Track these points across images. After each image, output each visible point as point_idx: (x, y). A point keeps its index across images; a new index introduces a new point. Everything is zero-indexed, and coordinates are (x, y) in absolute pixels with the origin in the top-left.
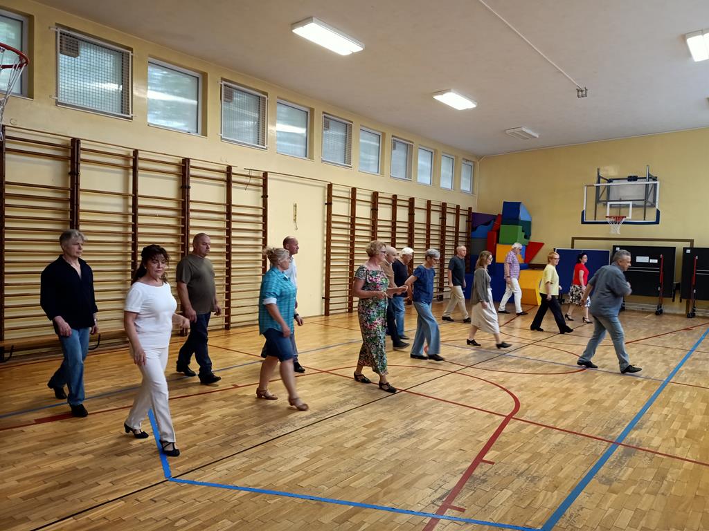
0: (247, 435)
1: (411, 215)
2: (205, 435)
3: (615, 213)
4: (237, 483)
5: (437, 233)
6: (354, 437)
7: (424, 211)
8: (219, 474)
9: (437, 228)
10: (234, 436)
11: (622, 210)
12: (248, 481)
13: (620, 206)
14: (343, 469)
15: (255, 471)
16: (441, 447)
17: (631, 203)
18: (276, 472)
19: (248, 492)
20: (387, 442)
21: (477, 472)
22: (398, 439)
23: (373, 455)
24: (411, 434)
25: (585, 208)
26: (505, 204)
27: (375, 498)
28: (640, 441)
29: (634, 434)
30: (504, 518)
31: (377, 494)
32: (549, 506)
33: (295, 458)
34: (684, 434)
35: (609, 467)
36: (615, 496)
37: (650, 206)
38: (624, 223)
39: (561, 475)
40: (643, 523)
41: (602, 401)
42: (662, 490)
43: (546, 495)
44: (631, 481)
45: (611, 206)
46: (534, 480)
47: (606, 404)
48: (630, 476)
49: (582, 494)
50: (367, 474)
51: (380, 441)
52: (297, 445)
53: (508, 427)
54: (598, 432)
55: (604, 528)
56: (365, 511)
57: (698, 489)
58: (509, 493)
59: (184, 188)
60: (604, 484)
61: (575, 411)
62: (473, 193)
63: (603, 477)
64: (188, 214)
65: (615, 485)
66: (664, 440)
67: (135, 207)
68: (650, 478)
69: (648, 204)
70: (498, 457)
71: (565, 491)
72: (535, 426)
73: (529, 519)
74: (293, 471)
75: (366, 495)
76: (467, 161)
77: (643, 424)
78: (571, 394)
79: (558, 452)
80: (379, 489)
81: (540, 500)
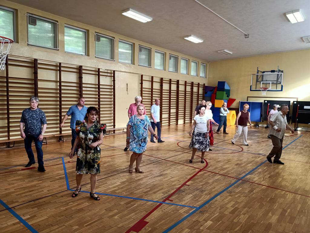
1: (178, 87)
3: (264, 86)
5: (189, 95)
6: (140, 176)
7: (184, 86)
8: (87, 188)
9: (189, 93)
11: (267, 85)
13: (266, 83)
14: (132, 187)
15: (100, 187)
16: (171, 180)
17: (271, 82)
18: (108, 188)
20: (152, 178)
21: (182, 189)
22: (156, 177)
23: (145, 182)
24: (161, 175)
25: (251, 84)
26: (219, 82)
27: (142, 196)
28: (250, 179)
29: (248, 176)
30: (186, 204)
31: (143, 195)
32: (204, 200)
33: (116, 183)
34: (268, 177)
35: (233, 188)
36: (230, 197)
37: (279, 83)
38: (268, 91)
39: (213, 190)
40: (236, 206)
41: (242, 164)
42: (249, 196)
43: (205, 196)
44: (239, 192)
45: (263, 83)
46: (202, 191)
47: (243, 165)
48: (240, 191)
49: (219, 196)
50: (141, 188)
51: (149, 178)
52: (117, 179)
53: (200, 173)
54: (234, 175)
55: (222, 207)
56: (137, 200)
57: (263, 195)
58: (191, 195)
59: (80, 78)
60: (228, 193)
61: (229, 167)
62: (206, 77)
63: (229, 191)
64: (82, 89)
65: (233, 193)
66: (259, 178)
67: (60, 86)
68: (247, 191)
69: (278, 82)
70: (192, 184)
71: (212, 195)
72: (211, 173)
73: (195, 204)
74: (114, 187)
75: (138, 196)
76: (203, 63)
77: (254, 173)
78: (230, 161)
79: (216, 182)
80: (144, 193)
81: (202, 198)
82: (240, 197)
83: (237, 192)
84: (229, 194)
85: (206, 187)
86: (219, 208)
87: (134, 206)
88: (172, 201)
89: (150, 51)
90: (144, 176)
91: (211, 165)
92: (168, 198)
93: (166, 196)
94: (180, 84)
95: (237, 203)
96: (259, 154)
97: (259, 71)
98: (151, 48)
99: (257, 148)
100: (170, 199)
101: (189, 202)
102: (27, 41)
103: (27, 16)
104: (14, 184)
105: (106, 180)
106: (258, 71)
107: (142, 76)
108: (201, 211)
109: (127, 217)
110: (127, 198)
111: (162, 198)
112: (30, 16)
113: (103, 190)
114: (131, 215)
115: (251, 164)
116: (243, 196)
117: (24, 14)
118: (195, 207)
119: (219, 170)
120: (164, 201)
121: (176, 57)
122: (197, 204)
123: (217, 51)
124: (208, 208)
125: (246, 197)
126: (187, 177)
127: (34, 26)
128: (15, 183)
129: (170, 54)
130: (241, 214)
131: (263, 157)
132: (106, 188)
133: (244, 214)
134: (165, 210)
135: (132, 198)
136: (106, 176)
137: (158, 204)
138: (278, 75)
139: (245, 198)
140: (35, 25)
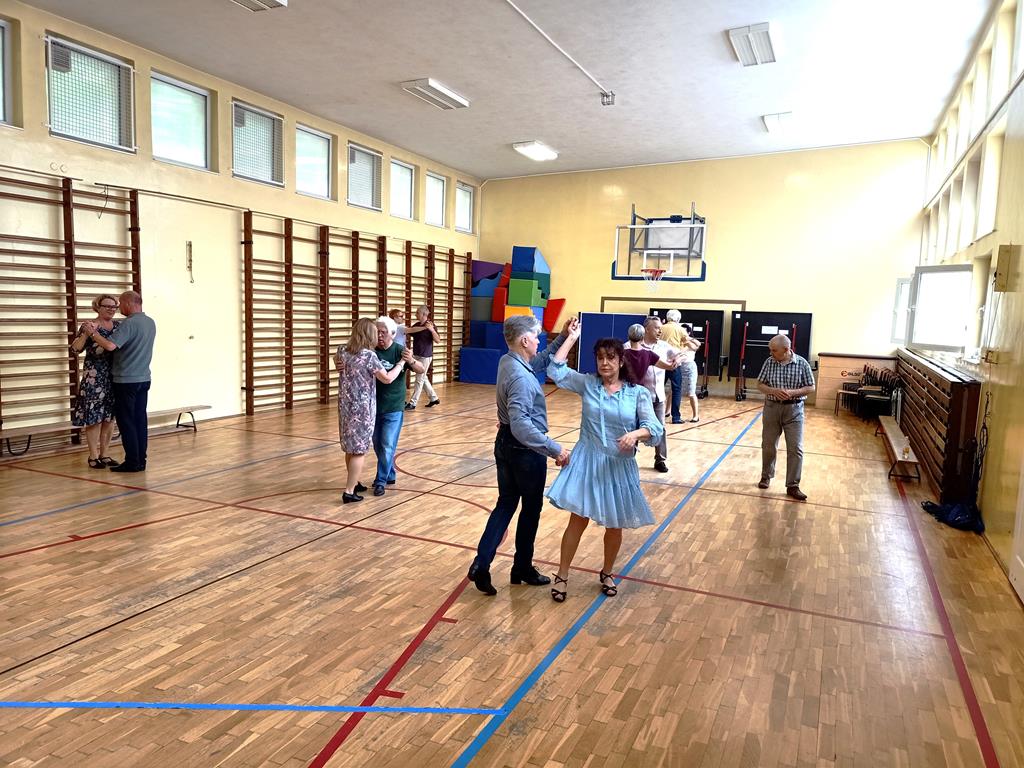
1: (382, 262)
4: (52, 697)
5: (422, 289)
6: (260, 603)
7: (400, 257)
8: (23, 686)
9: (422, 282)
12: (72, 691)
14: (232, 655)
16: (386, 605)
17: (671, 251)
19: (68, 710)
20: (308, 606)
21: (430, 637)
22: (327, 600)
23: (284, 628)
24: (347, 591)
26: (516, 249)
27: (275, 693)
28: (649, 571)
29: (643, 563)
30: (455, 700)
31: (278, 687)
32: (518, 674)
33: (157, 646)
34: (702, 558)
35: (604, 611)
36: (604, 650)
38: (664, 279)
39: (542, 628)
40: (630, 684)
42: (662, 636)
43: (517, 659)
44: (628, 627)
45: (648, 255)
46: (505, 640)
48: (628, 619)
49: (564, 652)
50: (270, 658)
51: (298, 606)
52: (164, 624)
55: (583, 698)
56: (255, 715)
57: (705, 630)
58: (469, 661)
60: (594, 634)
62: (473, 233)
63: (594, 625)
65: (607, 635)
66: (676, 567)
68: (651, 621)
70: (464, 612)
71: (544, 650)
73: (488, 697)
74: (151, 666)
75: (261, 692)
77: (657, 548)
80: (283, 679)
81: (508, 668)
82: (632, 643)
83: (621, 628)
84: (598, 639)
85: (517, 620)
86: (575, 701)
87: (246, 743)
88: (399, 695)
92: (380, 690)
93: (375, 679)
94: (388, 249)
95: (629, 670)
100: (391, 688)
101: (465, 692)
105: (115, 635)
107: (248, 215)
108: (514, 725)
110: (213, 707)
111: (360, 690)
116: (642, 641)
118: (487, 712)
120: (370, 701)
122: (495, 694)
124: (535, 706)
125: (652, 641)
126: (445, 588)
130: (654, 716)
132: (114, 676)
133: (663, 713)
134: (374, 740)
136: (111, 617)
137: (345, 719)
139: (649, 645)
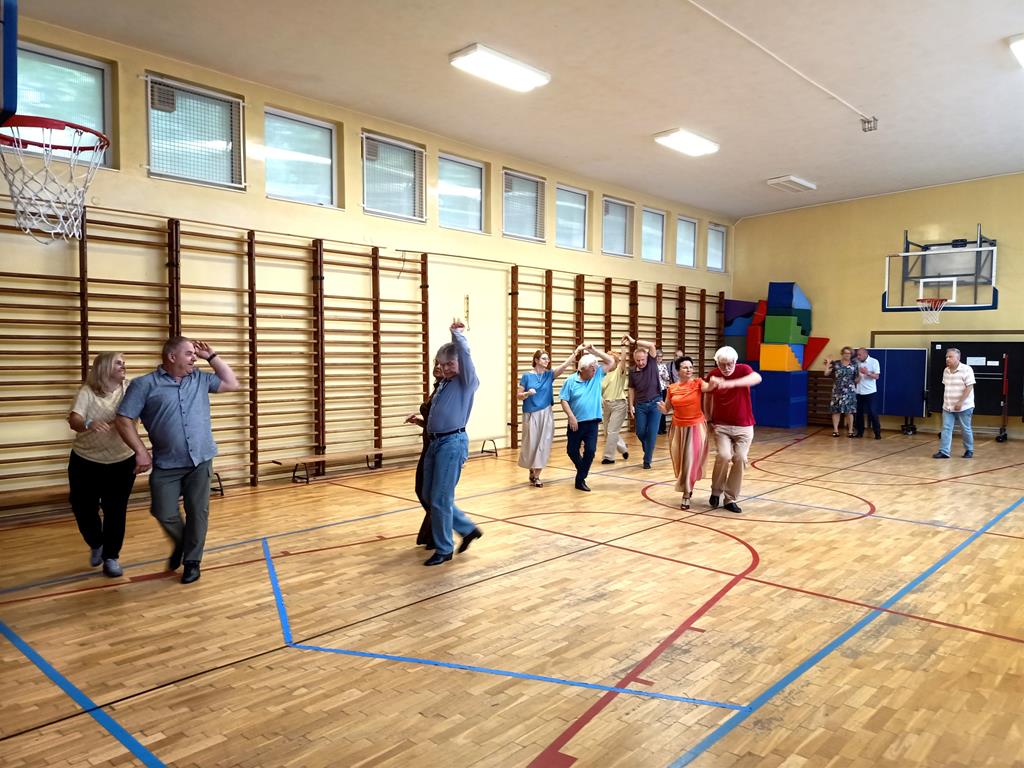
0: (390, 596)
1: (634, 305)
2: (338, 596)
3: (931, 294)
4: (372, 650)
5: (673, 330)
6: (527, 599)
7: (652, 299)
8: (351, 640)
9: (673, 323)
10: (373, 597)
11: (942, 290)
12: (387, 647)
13: (939, 285)
14: (505, 636)
15: (396, 637)
16: (638, 611)
17: (954, 279)
18: (421, 638)
19: (384, 660)
20: (568, 605)
21: (679, 641)
22: (585, 601)
23: (547, 620)
24: (602, 596)
25: (886, 289)
26: (772, 285)
27: (542, 667)
28: (915, 607)
29: (910, 599)
30: (702, 693)
31: (545, 664)
32: (765, 681)
33: (447, 622)
34: (981, 599)
35: (860, 638)
36: (857, 671)
37: (984, 284)
38: (945, 309)
39: (792, 646)
40: (885, 702)
41: (877, 557)
42: (924, 667)
43: (764, 669)
44: (886, 654)
45: (926, 284)
46: (753, 651)
47: (882, 561)
48: (887, 648)
49: (814, 668)
50: (536, 641)
51: (559, 604)
52: (451, 607)
53: (735, 589)
54: (859, 595)
55: (831, 708)
56: (526, 682)
57: (977, 665)
58: (716, 665)
59: (316, 279)
60: (847, 657)
61: (834, 569)
62: (726, 271)
63: (848, 649)
64: (322, 313)
65: (862, 659)
66: (950, 605)
67: (252, 305)
68: (913, 651)
69: (981, 280)
70: (713, 626)
71: (792, 664)
72: (773, 588)
73: (734, 695)
74: (443, 637)
75: (530, 665)
76: (717, 225)
77: (926, 586)
78: (836, 548)
79: (797, 619)
80: (548, 658)
81: (755, 674)
82: (889, 669)
83: (878, 655)
84: (851, 660)
85: (766, 636)
86: (823, 710)
87: (519, 701)
88: (649, 684)
89: (539, 187)
90: (540, 600)
91: (771, 562)
92: (634, 674)
93: (628, 668)
94: (639, 293)
95: (883, 691)
96: (934, 523)
97: (913, 244)
98: (543, 178)
99: (922, 503)
100: (642, 676)
101: (710, 690)
102: (145, 162)
103: (146, 82)
104: (106, 626)
105: (414, 611)
106: (908, 244)
107: (515, 270)
108: (759, 721)
109: (496, 740)
110: (492, 672)
111: (615, 675)
112: (156, 83)
113: (407, 646)
114: (511, 732)
115: (910, 558)
116: (902, 668)
117: (138, 76)
118: (733, 706)
119: (802, 577)
120: (623, 684)
121: (626, 206)
122: (741, 694)
123: (766, 181)
124: (781, 709)
125: (914, 669)
126: (693, 602)
127: (168, 114)
128: (112, 624)
129: (604, 195)
130: (908, 733)
131: (949, 533)
132: (415, 640)
133: (919, 732)
134: (627, 714)
135: (508, 674)
136: (411, 598)
137: (603, 694)
138: (979, 254)
139: (909, 673)
140: (170, 112)
